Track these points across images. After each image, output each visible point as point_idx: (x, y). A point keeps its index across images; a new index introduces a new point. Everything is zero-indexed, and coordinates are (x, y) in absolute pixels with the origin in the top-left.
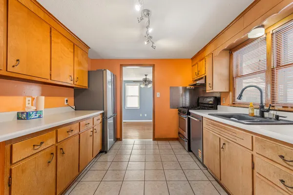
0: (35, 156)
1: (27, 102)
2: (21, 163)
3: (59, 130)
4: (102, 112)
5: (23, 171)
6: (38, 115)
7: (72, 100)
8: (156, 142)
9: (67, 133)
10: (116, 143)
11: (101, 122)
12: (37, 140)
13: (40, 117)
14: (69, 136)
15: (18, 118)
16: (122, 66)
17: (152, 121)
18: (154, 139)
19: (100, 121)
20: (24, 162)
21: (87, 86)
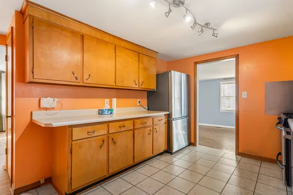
0: (89, 139)
1: (106, 103)
2: (78, 141)
3: (110, 124)
4: (168, 113)
5: (80, 147)
6: (109, 112)
7: (145, 102)
8: (239, 157)
9: (119, 128)
10: (188, 147)
11: (165, 123)
12: (90, 128)
13: (111, 113)
14: (121, 130)
15: (99, 114)
16: (196, 63)
17: (234, 128)
18: (238, 153)
19: (164, 121)
20: (80, 141)
21: (155, 88)
